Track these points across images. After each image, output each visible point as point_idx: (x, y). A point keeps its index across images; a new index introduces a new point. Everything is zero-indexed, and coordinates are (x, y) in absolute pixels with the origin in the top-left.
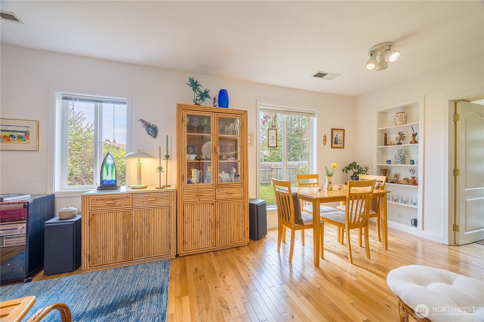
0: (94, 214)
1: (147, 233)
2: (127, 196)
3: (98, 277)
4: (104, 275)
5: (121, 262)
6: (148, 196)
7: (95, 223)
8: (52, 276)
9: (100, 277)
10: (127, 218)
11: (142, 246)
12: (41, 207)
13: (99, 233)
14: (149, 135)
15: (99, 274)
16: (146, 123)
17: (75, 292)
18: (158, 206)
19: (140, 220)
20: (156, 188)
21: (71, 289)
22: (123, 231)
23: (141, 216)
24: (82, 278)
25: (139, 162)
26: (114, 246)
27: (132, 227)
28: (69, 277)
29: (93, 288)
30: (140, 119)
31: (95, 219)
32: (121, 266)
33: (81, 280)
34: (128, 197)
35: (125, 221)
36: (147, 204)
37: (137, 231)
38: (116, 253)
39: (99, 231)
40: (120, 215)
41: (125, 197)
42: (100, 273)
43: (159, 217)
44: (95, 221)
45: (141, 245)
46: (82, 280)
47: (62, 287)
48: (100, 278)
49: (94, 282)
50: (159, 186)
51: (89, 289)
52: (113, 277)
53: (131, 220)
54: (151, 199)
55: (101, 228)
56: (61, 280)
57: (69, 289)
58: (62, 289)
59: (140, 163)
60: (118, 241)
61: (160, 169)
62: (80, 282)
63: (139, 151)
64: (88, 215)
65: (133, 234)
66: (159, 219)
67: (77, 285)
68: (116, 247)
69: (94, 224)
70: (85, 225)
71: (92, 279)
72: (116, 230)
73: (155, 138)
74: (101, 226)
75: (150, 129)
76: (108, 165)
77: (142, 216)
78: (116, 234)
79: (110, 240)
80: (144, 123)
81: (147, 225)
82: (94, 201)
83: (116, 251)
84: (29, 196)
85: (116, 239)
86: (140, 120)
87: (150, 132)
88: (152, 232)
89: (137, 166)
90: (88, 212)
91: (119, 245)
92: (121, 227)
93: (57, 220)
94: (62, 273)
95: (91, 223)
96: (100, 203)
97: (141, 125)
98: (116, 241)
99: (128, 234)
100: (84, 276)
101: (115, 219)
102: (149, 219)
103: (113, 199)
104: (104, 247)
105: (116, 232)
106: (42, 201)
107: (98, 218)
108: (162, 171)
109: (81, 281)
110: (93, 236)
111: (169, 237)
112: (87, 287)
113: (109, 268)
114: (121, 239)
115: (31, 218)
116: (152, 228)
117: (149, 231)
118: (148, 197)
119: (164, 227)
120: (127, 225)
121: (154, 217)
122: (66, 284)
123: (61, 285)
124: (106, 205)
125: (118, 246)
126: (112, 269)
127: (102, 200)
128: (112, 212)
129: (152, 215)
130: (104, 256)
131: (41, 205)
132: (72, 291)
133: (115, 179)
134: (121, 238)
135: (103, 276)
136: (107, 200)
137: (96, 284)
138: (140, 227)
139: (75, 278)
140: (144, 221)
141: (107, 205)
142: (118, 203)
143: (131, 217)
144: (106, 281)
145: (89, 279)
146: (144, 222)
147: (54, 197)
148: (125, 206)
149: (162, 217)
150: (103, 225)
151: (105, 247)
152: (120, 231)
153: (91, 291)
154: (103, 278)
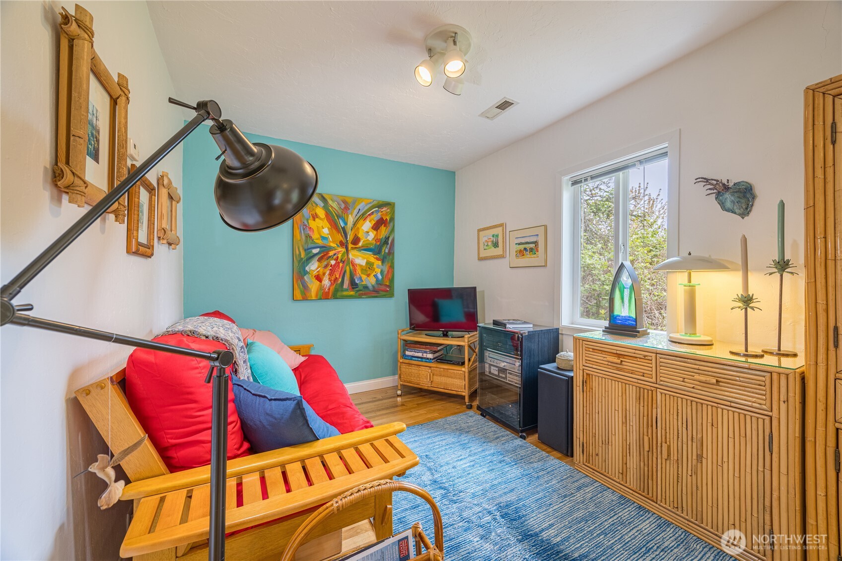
0: (589, 375)
1: (694, 462)
2: (645, 356)
3: (588, 490)
4: (599, 495)
5: (633, 491)
6: (697, 367)
7: (591, 390)
8: (545, 447)
9: (591, 494)
10: (646, 403)
11: (680, 484)
12: (538, 344)
13: (597, 411)
14: (726, 210)
15: (593, 487)
16: (715, 182)
17: (549, 490)
18: (729, 403)
19: (675, 421)
20: (732, 353)
21: (547, 482)
22: (638, 428)
23: (678, 412)
24: (568, 475)
25: (690, 281)
26: (621, 449)
27: (657, 428)
28: (557, 461)
29: (570, 505)
30: (696, 179)
31: (591, 383)
32: (635, 500)
33: (566, 476)
34: (646, 358)
35: (642, 408)
36: (693, 388)
37: (668, 443)
38: (624, 466)
39: (597, 408)
40: (632, 392)
41: (641, 356)
42: (596, 486)
43: (731, 435)
44: (591, 386)
45: (678, 481)
46: (567, 478)
47: (543, 470)
48: (589, 495)
49: (579, 495)
50: (741, 349)
51: (566, 502)
52: (609, 510)
53: (654, 411)
54: (703, 378)
55: (600, 404)
56: (548, 459)
57: (546, 479)
58: (540, 474)
59: (693, 283)
60: (628, 443)
61: (747, 301)
62: (563, 480)
63: (690, 254)
64: (581, 372)
65: (659, 445)
66: (731, 440)
67: (557, 481)
68: (624, 454)
69: (589, 391)
70: (578, 388)
71: (579, 489)
72: (624, 421)
73: (746, 218)
74: (600, 401)
75: (728, 197)
76: (624, 288)
77: (680, 411)
78: (624, 428)
79: (613, 433)
80: (712, 184)
81: (695, 440)
82: (589, 351)
83: (624, 462)
84: (531, 326)
85: (624, 438)
86: (698, 180)
87: (728, 204)
88: (708, 464)
89: (685, 291)
90: (581, 369)
91: (630, 453)
92: (634, 417)
93: (553, 368)
94: (556, 450)
95: (585, 388)
96: (598, 357)
97: (702, 190)
98: (624, 442)
99: (646, 439)
100: (572, 474)
101: (622, 396)
102: (699, 427)
103: (619, 356)
104: (604, 443)
105: (625, 423)
106: (540, 336)
107: (595, 383)
108: (752, 308)
109: (565, 479)
110: (588, 412)
111: (768, 509)
112: (565, 496)
113: (613, 488)
114: (635, 442)
115: (526, 356)
116: (708, 453)
117: (700, 457)
118: (695, 371)
119: (748, 470)
120: (645, 418)
121: (715, 430)
122: (549, 469)
123: (543, 467)
124: (607, 363)
125: (628, 454)
126: (616, 494)
127: (600, 352)
128: (617, 380)
129: (710, 420)
130: (604, 459)
131: (539, 341)
132: (547, 485)
133: (634, 317)
134: (633, 438)
135: (597, 495)
136: (609, 354)
137: (578, 501)
138: (676, 437)
139: (562, 469)
140: (685, 425)
141: (609, 364)
142: (628, 364)
143: (654, 406)
144: (594, 507)
145: (576, 484)
146: (684, 429)
147: (558, 333)
148: (641, 376)
149: (743, 440)
150: (603, 398)
151: (606, 442)
152: (631, 424)
153: (565, 508)
154: (594, 498)
